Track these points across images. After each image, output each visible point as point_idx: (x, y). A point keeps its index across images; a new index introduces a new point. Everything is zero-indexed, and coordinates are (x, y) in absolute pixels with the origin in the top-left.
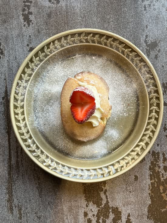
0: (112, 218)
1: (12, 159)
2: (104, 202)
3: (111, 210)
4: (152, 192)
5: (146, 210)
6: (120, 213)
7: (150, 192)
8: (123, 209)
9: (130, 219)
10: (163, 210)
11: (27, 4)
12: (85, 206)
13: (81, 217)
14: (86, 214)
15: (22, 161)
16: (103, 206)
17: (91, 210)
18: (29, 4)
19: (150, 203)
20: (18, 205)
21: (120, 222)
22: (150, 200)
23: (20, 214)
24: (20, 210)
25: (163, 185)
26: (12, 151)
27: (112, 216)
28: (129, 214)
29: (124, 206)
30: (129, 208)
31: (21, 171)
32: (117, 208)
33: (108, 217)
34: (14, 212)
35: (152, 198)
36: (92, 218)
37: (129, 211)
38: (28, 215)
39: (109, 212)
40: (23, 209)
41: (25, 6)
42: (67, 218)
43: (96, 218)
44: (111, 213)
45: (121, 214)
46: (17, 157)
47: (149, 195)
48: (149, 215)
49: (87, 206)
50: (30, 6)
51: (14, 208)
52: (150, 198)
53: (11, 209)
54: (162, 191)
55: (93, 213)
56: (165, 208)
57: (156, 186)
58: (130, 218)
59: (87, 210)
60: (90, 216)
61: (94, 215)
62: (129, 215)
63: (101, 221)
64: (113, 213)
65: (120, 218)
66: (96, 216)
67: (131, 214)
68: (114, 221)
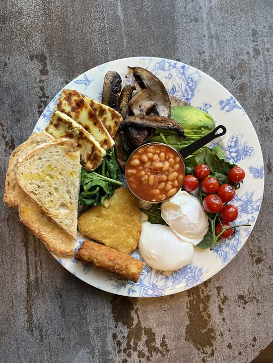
0: (145, 341)
1: (31, 275)
2: (135, 322)
3: (143, 332)
4: (191, 311)
5: (184, 331)
6: (154, 334)
7: (188, 310)
8: (158, 330)
9: (165, 342)
11: (43, 99)
12: (113, 327)
13: (110, 339)
14: (115, 336)
15: (41, 277)
16: (134, 327)
17: (121, 331)
18: (46, 99)
19: (188, 323)
20: (39, 326)
21: (154, 344)
22: (188, 320)
23: (41, 335)
24: (41, 331)
25: (203, 303)
26: (30, 267)
27: (144, 338)
28: (164, 335)
29: (158, 327)
30: (164, 329)
31: (40, 289)
32: (150, 329)
33: (139, 339)
34: (35, 334)
35: (190, 317)
36: (122, 341)
37: (164, 333)
38: (50, 337)
39: (142, 334)
40: (44, 330)
41: (41, 102)
42: (94, 341)
43: (126, 340)
44: (143, 334)
45: (155, 336)
46: (37, 273)
47: (187, 314)
48: (187, 336)
49: (116, 327)
50: (47, 102)
51: (34, 329)
53: (31, 330)
54: (201, 309)
55: (123, 335)
56: (206, 329)
57: (195, 303)
58: (165, 340)
59: (116, 331)
60: (119, 338)
61: (124, 337)
62: (164, 337)
63: (132, 343)
64: (145, 334)
65: (154, 340)
66: (127, 338)
67: (166, 335)
68: (147, 343)
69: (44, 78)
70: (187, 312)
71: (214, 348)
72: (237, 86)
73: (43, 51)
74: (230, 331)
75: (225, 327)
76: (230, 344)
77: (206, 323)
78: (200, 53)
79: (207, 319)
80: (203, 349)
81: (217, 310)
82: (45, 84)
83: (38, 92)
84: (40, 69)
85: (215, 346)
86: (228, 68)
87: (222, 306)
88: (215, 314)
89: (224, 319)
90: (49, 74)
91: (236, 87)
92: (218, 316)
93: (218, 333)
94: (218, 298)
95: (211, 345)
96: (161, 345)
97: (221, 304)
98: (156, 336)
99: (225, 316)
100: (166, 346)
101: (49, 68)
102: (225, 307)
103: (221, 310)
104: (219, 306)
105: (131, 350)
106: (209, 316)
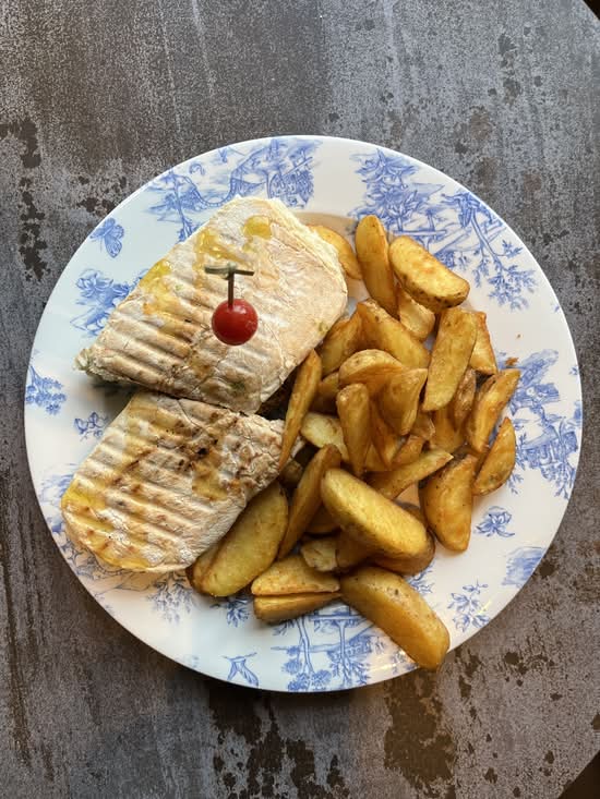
0: (290, 771)
1: (18, 628)
2: (265, 729)
3: (284, 750)
4: (394, 696)
5: (381, 743)
6: (311, 755)
8: (319, 743)
9: (338, 772)
10: (427, 743)
11: (30, 221)
12: (214, 741)
13: (207, 770)
14: (218, 764)
15: (42, 631)
16: (262, 739)
17: (232, 751)
18: (37, 221)
19: (390, 724)
20: (42, 746)
21: (311, 778)
22: (390, 717)
23: (49, 767)
24: (47, 757)
26: (15, 607)
27: (288, 765)
28: (335, 757)
29: (320, 737)
30: (335, 742)
31: (41, 658)
32: (302, 743)
33: (277, 767)
34: (34, 762)
35: (393, 710)
36: (237, 773)
37: (334, 750)
38: (70, 769)
39: (282, 755)
40: (55, 754)
41: (27, 227)
42: (170, 776)
43: (247, 772)
44: (286, 757)
45: (313, 759)
46: (31, 622)
47: (387, 703)
48: (388, 757)
49: (221, 742)
50: (39, 226)
51: (32, 752)
52: (391, 713)
53: (25, 755)
54: (420, 692)
55: (238, 760)
56: (432, 737)
58: (338, 768)
59: (221, 751)
60: (230, 766)
61: (240, 765)
62: (335, 761)
63: (260, 779)
64: (290, 757)
65: (311, 769)
66: (247, 767)
67: (339, 758)
68: (296, 778)
69: (32, 174)
70: (387, 699)
71: (455, 783)
72: (472, 167)
73: (27, 114)
74: (489, 739)
75: (477, 730)
76: (491, 770)
77: (432, 722)
78: (383, 99)
79: (434, 712)
80: (428, 786)
81: (456, 691)
82: (33, 187)
83: (20, 207)
84: (22, 153)
85: (456, 777)
86: (449, 128)
87: (467, 682)
88: (453, 701)
89: (473, 712)
90: (43, 163)
91: (469, 170)
92: (460, 705)
93: (462, 745)
94: (456, 662)
95: (447, 775)
96: (328, 782)
97: (464, 676)
98: (317, 759)
99: (476, 703)
100: (340, 781)
101: (41, 150)
102: (474, 684)
103: (465, 691)
104: (461, 682)
105: (260, 795)
106: (439, 706)
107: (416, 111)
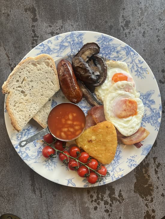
0: (108, 194)
4: (137, 174)
5: (133, 186)
6: (114, 189)
7: (135, 173)
8: (116, 186)
9: (121, 194)
10: (145, 186)
13: (86, 194)
14: (89, 192)
18: (36, 38)
19: (136, 181)
20: (39, 188)
21: (114, 196)
22: (136, 179)
25: (145, 168)
27: (108, 192)
30: (121, 186)
32: (111, 186)
33: (105, 193)
34: (37, 193)
35: (137, 177)
36: (94, 195)
37: (120, 188)
38: (47, 194)
39: (106, 190)
40: (43, 190)
41: (34, 40)
42: (75, 195)
43: (96, 194)
48: (135, 190)
50: (37, 40)
51: (36, 190)
53: (34, 191)
54: (144, 172)
56: (147, 184)
57: (139, 169)
60: (92, 193)
61: (94, 192)
62: (120, 191)
63: (100, 196)
64: (108, 190)
65: (114, 193)
67: (122, 190)
68: (110, 195)
69: (35, 24)
70: (135, 175)
71: (153, 197)
72: (163, 25)
73: (33, 5)
74: (162, 185)
75: (159, 182)
76: (163, 194)
77: (147, 181)
78: (138, 4)
79: (148, 178)
80: (145, 198)
81: (154, 172)
82: (35, 28)
83: (31, 34)
84: (32, 17)
85: (153, 195)
86: (157, 13)
87: (157, 170)
88: (153, 175)
89: (158, 178)
90: (38, 21)
92: (155, 176)
93: (155, 187)
94: (154, 164)
95: (151, 195)
96: (118, 197)
97: (156, 168)
98: (115, 191)
99: (159, 175)
100: (122, 196)
101: (38, 17)
102: (159, 170)
103: (156, 172)
104: (155, 170)
105: (100, 200)
106: (149, 176)
107: (148, 8)
